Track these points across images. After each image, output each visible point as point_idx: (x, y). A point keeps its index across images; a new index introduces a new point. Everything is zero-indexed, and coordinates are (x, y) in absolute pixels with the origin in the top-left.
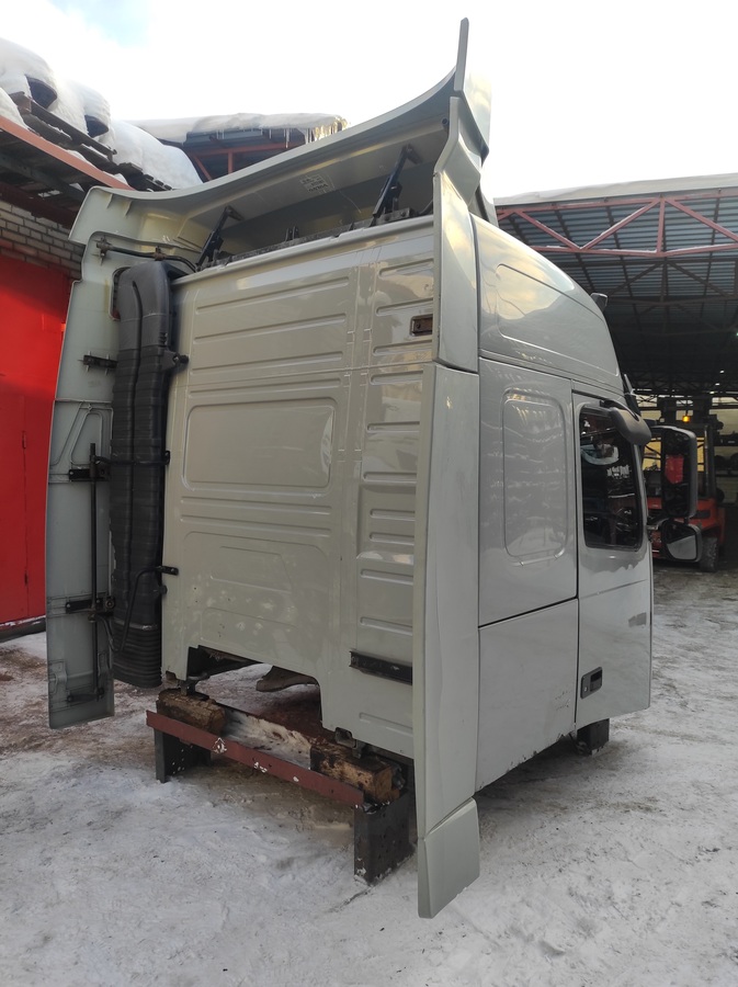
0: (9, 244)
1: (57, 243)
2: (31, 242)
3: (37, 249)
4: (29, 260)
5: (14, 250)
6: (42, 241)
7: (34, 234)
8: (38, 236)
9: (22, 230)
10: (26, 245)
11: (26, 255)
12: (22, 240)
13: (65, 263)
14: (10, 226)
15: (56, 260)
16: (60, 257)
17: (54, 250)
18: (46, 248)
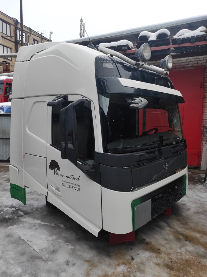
0: (183, 66)
1: (200, 59)
2: (190, 63)
3: (193, 64)
4: (189, 68)
5: (184, 67)
6: (195, 61)
7: (192, 60)
8: (194, 60)
9: (187, 61)
10: (189, 64)
11: (188, 67)
12: (187, 63)
13: (203, 64)
14: (183, 61)
15: (200, 64)
16: (202, 63)
17: (199, 62)
18: (196, 62)
